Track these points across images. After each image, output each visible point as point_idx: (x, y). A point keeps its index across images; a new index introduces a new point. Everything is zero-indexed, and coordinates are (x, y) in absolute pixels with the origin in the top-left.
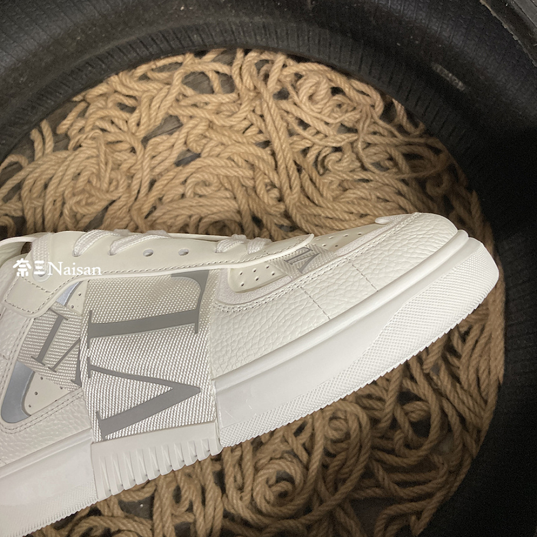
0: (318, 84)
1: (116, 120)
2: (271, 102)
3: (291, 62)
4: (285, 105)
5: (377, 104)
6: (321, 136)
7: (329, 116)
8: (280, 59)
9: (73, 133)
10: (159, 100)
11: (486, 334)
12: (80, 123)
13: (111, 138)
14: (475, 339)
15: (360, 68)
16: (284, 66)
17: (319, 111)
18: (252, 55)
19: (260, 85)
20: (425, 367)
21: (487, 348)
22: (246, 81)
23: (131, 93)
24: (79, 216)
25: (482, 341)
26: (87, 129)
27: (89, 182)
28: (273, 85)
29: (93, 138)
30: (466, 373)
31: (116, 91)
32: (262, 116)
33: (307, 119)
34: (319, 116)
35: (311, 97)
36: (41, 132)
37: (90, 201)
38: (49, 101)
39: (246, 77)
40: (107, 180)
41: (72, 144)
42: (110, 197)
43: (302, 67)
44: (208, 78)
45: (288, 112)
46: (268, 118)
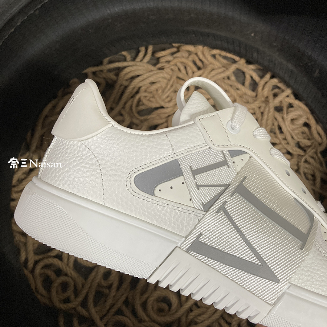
0: (301, 116)
1: (188, 69)
2: (272, 110)
3: (292, 96)
4: (278, 115)
5: (323, 144)
6: (286, 142)
7: (296, 135)
8: (288, 92)
9: (162, 60)
10: (216, 73)
12: (169, 58)
13: (181, 76)
16: (288, 96)
17: (293, 129)
18: (275, 81)
19: (271, 97)
22: (265, 91)
23: (204, 59)
24: (141, 103)
26: (172, 63)
27: (157, 90)
28: (276, 102)
29: (172, 70)
31: (196, 54)
32: (262, 113)
33: (284, 129)
34: (291, 131)
35: (293, 120)
36: (146, 49)
37: (151, 99)
38: (164, 38)
40: (167, 95)
41: (159, 66)
42: (163, 104)
43: (296, 103)
44: (245, 77)
45: (276, 119)
46: (265, 117)
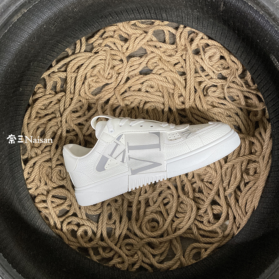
0: (215, 53)
1: (117, 45)
2: (191, 55)
3: (205, 37)
4: (197, 58)
5: (239, 69)
6: (209, 77)
7: (215, 69)
8: (201, 35)
9: (95, 45)
10: (140, 40)
11: (255, 186)
12: (100, 41)
13: (113, 52)
14: (251, 187)
15: (237, 52)
16: (202, 38)
17: (212, 65)
18: (188, 29)
19: (188, 45)
20: (225, 193)
21: (254, 192)
22: (182, 41)
23: (127, 32)
24: (91, 86)
25: (253, 189)
26: (103, 45)
27: (99, 72)
28: (194, 46)
29: (104, 51)
30: (242, 200)
32: (185, 60)
33: (205, 68)
34: (211, 67)
35: (210, 57)
37: (98, 80)
38: (89, 29)
39: (182, 39)
40: (107, 73)
41: (94, 50)
42: (107, 82)
43: (210, 42)
44: (164, 33)
45: (197, 62)
46: (188, 63)
